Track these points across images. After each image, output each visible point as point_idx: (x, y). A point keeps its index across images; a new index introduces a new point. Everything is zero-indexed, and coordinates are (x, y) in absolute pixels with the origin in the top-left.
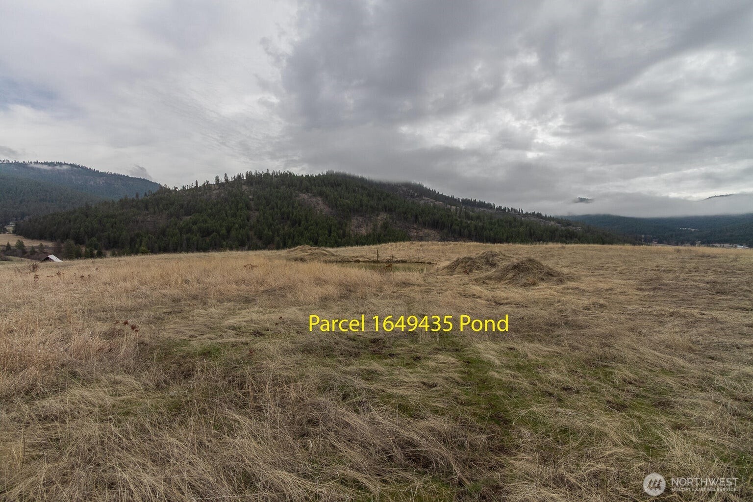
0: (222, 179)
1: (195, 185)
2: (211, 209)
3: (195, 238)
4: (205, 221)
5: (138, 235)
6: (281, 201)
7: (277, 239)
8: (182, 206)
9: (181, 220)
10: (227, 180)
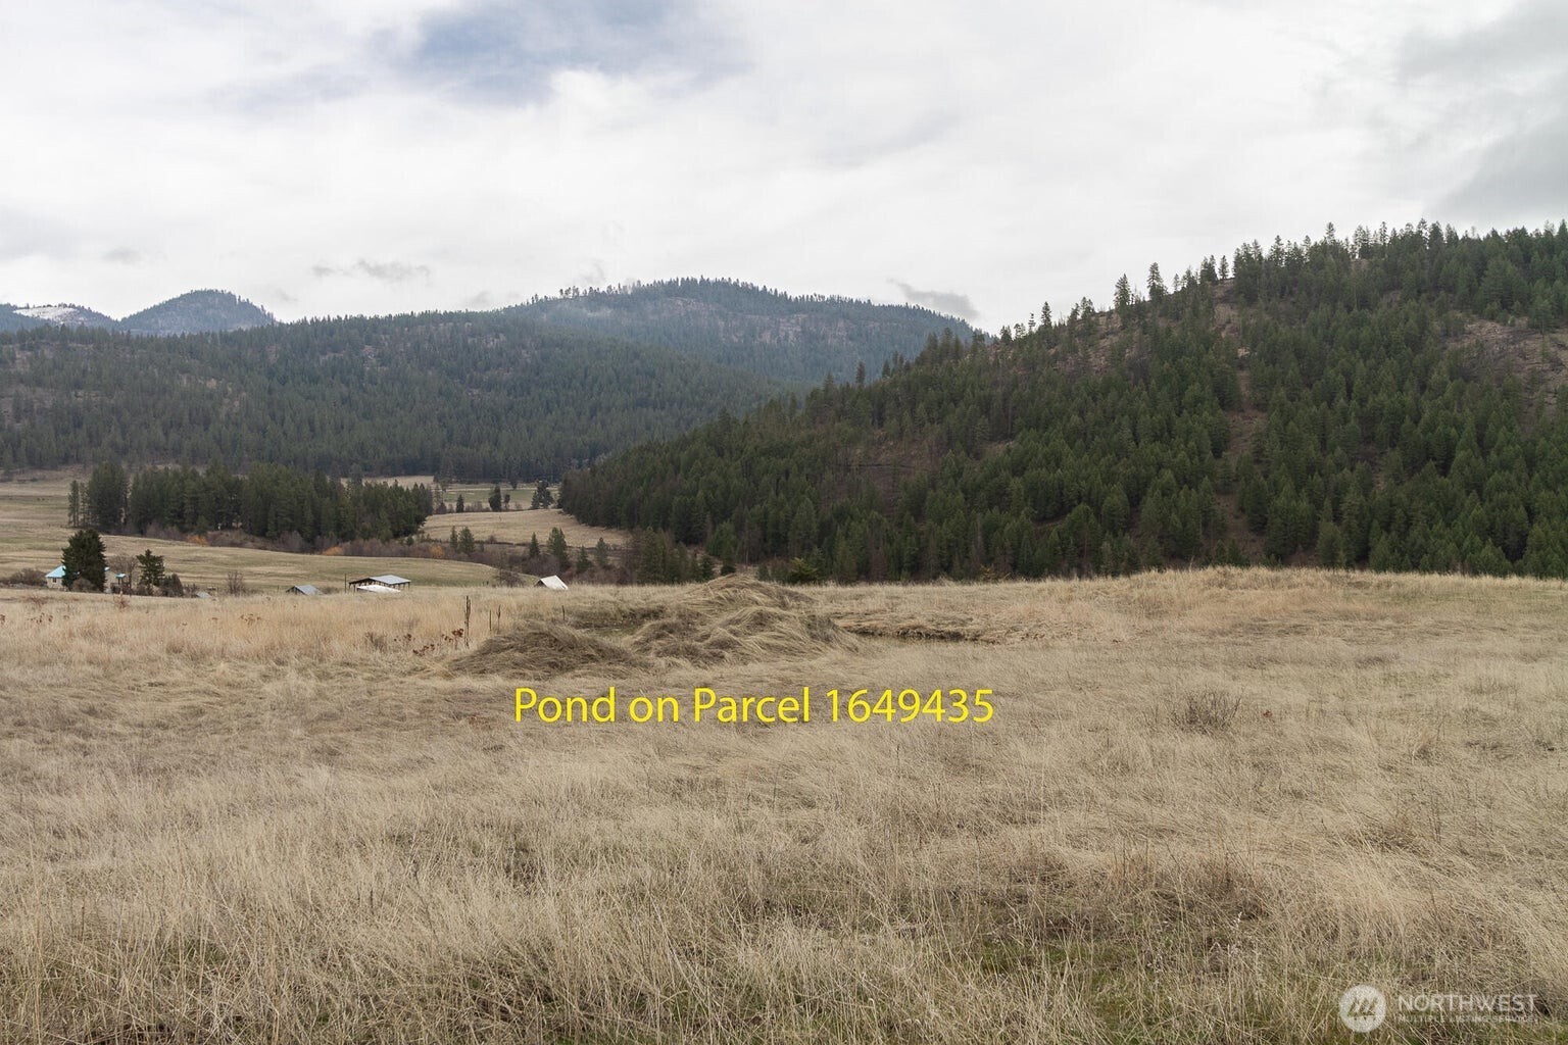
0: (1141, 291)
1: (1039, 322)
2: (1081, 414)
3: (1012, 525)
4: (1056, 460)
5: (841, 515)
6: (1371, 362)
7: (1328, 529)
8: (985, 406)
9: (977, 456)
10: (1156, 291)
